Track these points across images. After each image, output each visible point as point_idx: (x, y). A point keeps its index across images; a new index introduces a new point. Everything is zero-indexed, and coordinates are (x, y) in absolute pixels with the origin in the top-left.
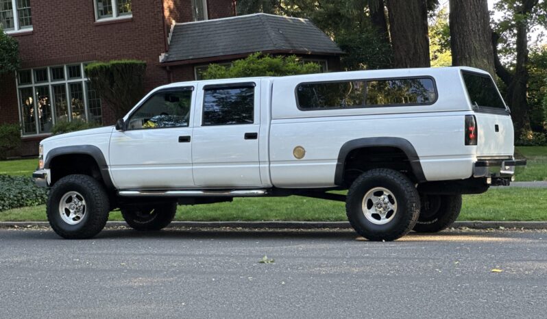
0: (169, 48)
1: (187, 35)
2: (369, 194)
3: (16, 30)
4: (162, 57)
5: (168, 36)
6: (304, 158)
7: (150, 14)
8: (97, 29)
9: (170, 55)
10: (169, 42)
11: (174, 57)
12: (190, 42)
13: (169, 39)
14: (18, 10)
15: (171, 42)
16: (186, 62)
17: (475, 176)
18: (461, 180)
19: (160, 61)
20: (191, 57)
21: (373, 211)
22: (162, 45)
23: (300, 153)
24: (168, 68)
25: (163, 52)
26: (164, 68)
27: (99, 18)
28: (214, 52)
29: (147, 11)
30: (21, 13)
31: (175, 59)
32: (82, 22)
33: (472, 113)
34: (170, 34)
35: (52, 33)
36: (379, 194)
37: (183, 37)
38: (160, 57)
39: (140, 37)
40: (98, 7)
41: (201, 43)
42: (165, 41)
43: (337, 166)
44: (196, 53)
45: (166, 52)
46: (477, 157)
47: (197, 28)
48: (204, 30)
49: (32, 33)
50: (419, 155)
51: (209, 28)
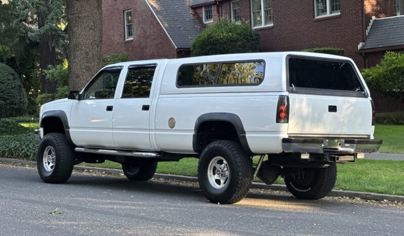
0: (366, 39)
1: (382, 28)
2: (213, 162)
3: (263, 26)
4: (360, 46)
5: (367, 29)
6: (174, 129)
7: (353, 11)
8: (316, 23)
9: (366, 44)
10: (367, 34)
11: (369, 46)
12: (382, 33)
13: (367, 32)
14: (265, 11)
15: (369, 33)
16: (377, 50)
17: (286, 152)
18: (276, 154)
19: (359, 48)
20: (381, 46)
21: (216, 177)
22: (361, 36)
23: (172, 123)
24: (363, 54)
25: (361, 42)
26: (361, 54)
27: (318, 15)
28: (399, 41)
29: (351, 9)
30: (267, 13)
31: (369, 47)
32: (306, 19)
33: (286, 93)
34: (369, 28)
35: (286, 27)
36: (220, 162)
37: (378, 30)
38: (359, 45)
39: (345, 30)
40: (317, 7)
41: (391, 34)
42: (363, 32)
43: (194, 135)
44: (386, 43)
45: (364, 41)
46: (288, 134)
47: (390, 22)
48: (395, 24)
49: (273, 27)
50: (245, 130)
51: (399, 22)
